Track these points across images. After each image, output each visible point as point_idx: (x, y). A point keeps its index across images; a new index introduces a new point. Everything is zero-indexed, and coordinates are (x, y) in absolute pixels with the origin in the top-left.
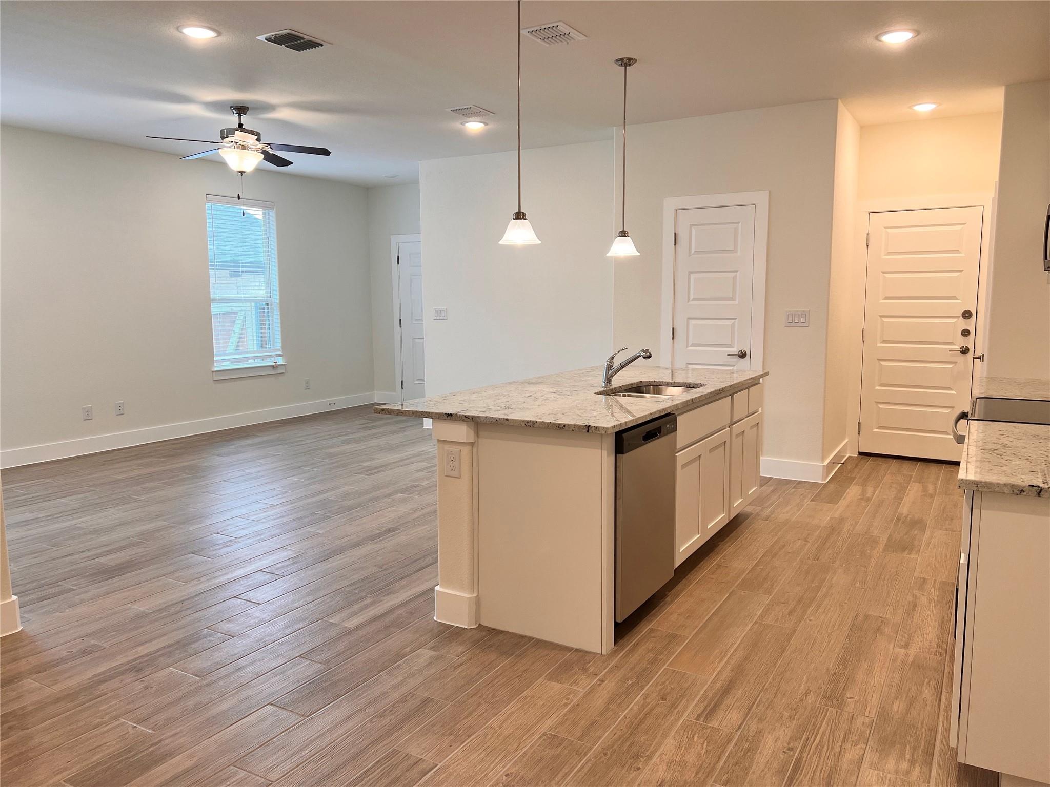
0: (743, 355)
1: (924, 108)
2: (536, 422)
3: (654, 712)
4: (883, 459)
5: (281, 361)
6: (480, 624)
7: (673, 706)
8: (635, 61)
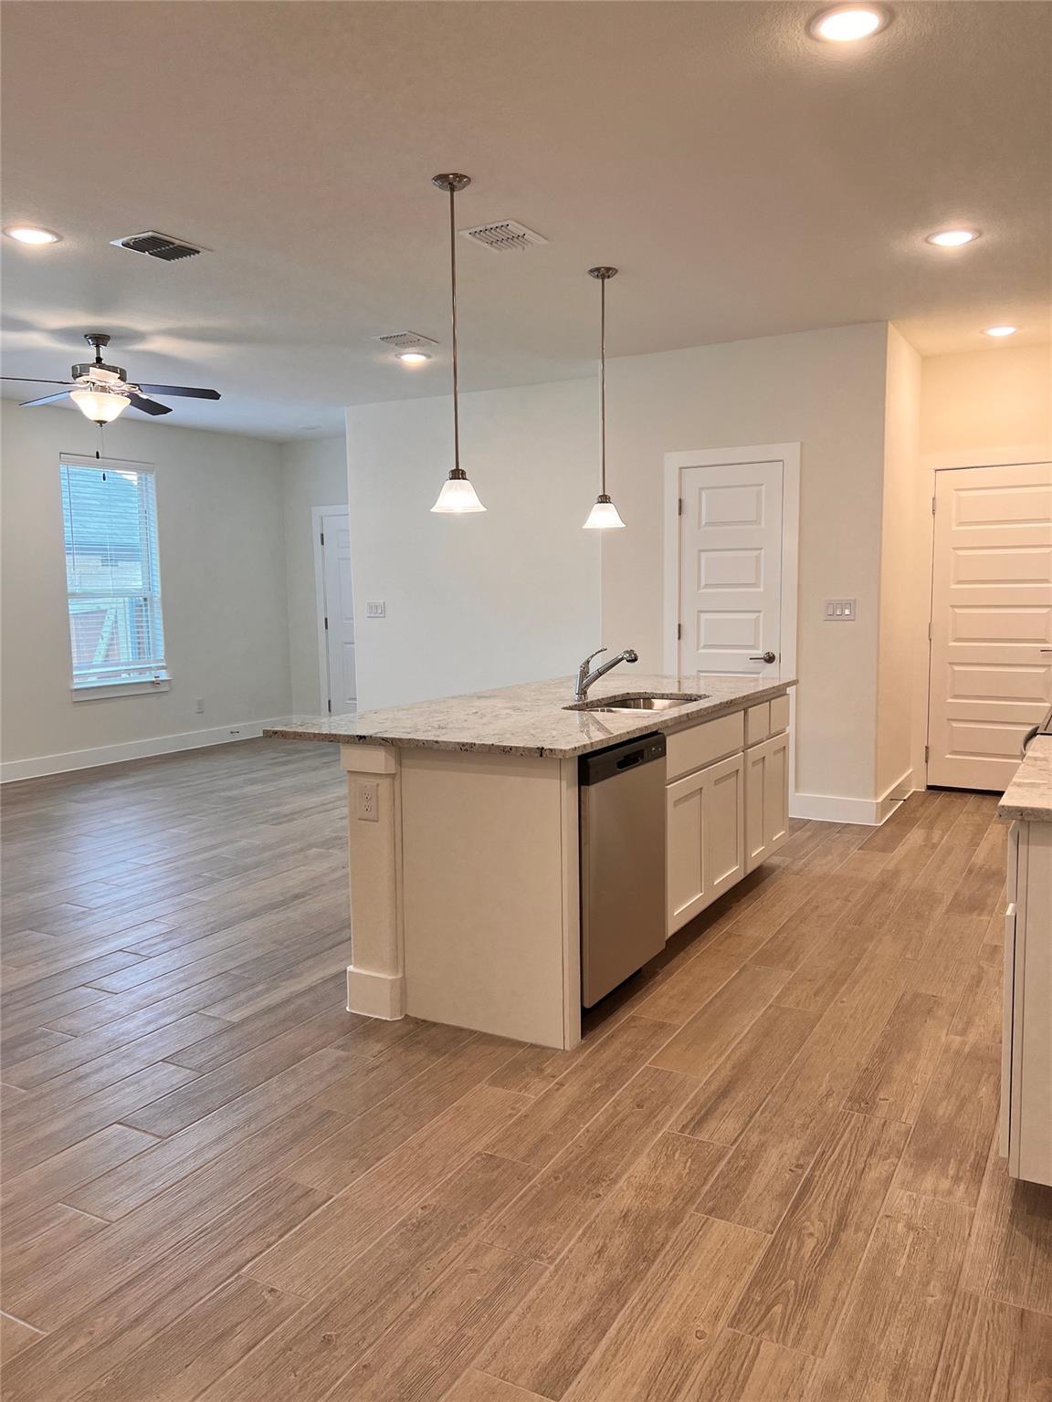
0: (770, 659)
1: (1001, 331)
2: (475, 744)
3: (626, 1123)
4: (958, 794)
5: (164, 675)
6: (406, 1015)
7: (652, 1115)
8: (616, 271)
